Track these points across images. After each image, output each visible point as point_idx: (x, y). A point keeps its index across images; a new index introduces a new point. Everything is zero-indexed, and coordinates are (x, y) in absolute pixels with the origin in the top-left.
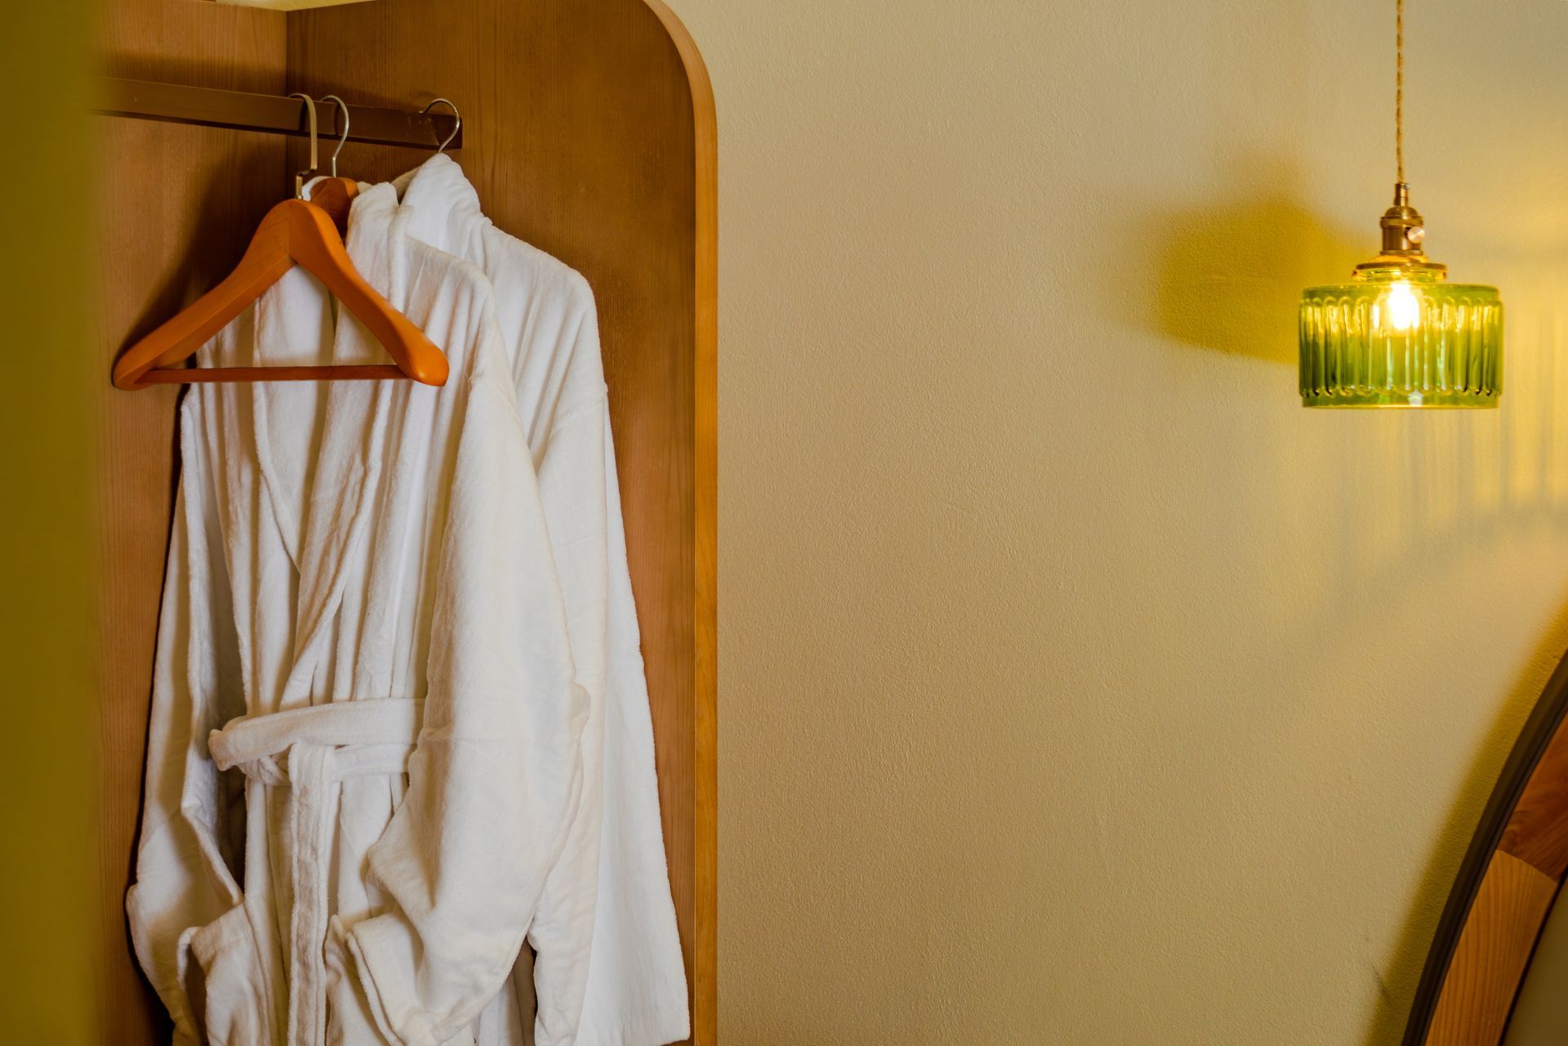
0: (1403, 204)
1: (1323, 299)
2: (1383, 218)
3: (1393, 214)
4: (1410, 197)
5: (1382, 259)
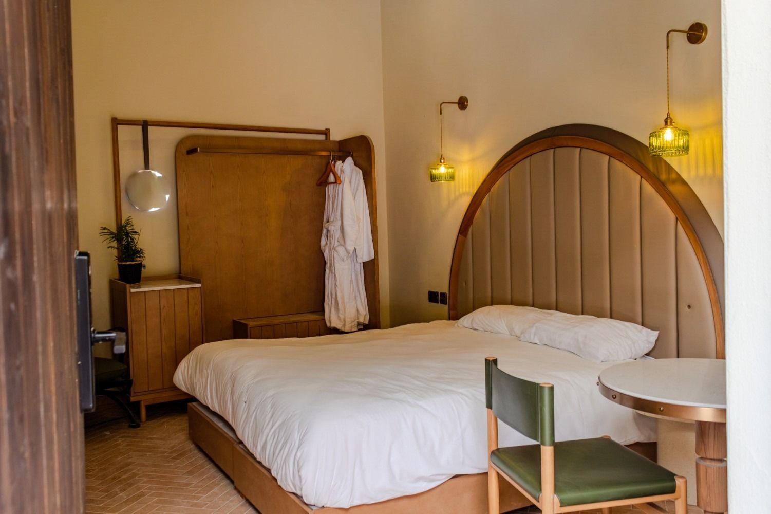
1: (432, 169)
2: (440, 159)
4: (443, 156)
5: (440, 164)
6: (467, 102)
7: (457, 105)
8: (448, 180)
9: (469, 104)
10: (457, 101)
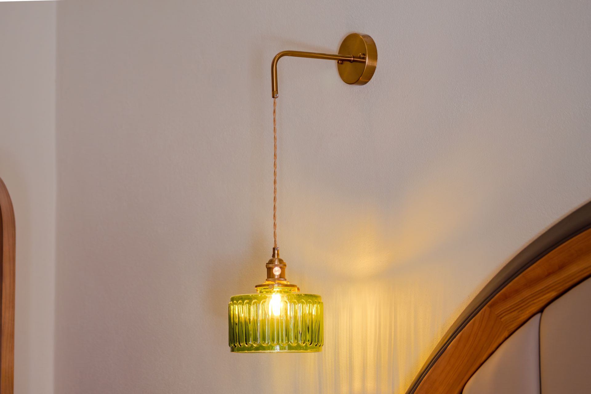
0: (276, 257)
1: (237, 302)
2: (267, 264)
3: (271, 262)
4: (280, 253)
5: (267, 283)
6: (374, 56)
7: (334, 63)
8: (298, 347)
9: (381, 64)
10: (334, 48)
